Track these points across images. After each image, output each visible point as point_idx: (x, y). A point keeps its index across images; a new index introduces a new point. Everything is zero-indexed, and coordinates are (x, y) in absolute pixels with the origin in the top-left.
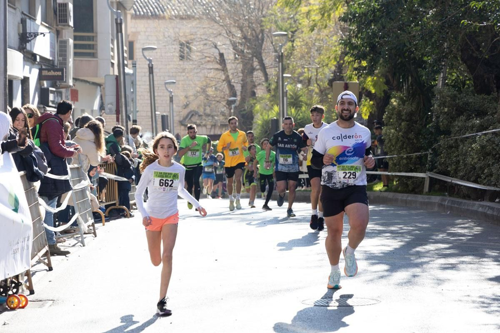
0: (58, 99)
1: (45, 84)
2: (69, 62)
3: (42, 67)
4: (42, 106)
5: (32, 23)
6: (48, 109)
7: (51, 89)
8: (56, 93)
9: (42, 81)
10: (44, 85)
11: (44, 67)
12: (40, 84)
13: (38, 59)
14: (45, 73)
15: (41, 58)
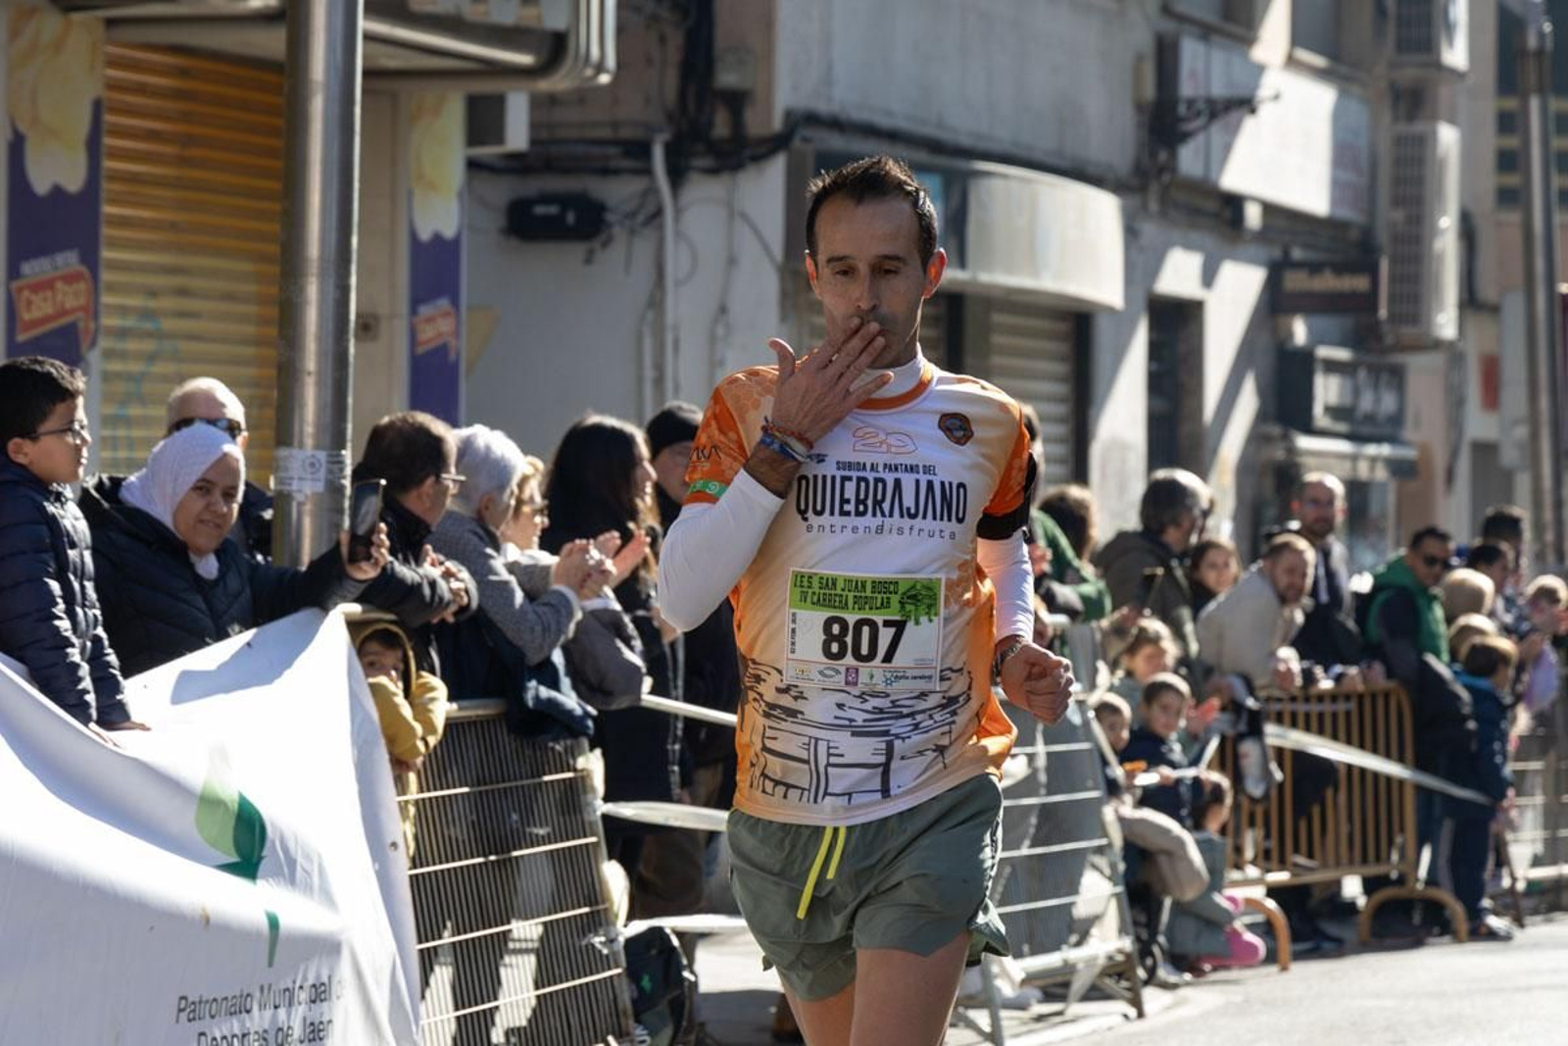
0: (1377, 400)
1: (1300, 331)
2: (1434, 232)
3: (1286, 253)
4: (1275, 430)
5: (1218, 57)
6: (1304, 442)
7: (1324, 352)
8: (1362, 374)
9: (1282, 320)
10: (1290, 335)
11: (1297, 254)
12: (1275, 330)
13: (1253, 215)
14: (1295, 281)
15: (1270, 209)
